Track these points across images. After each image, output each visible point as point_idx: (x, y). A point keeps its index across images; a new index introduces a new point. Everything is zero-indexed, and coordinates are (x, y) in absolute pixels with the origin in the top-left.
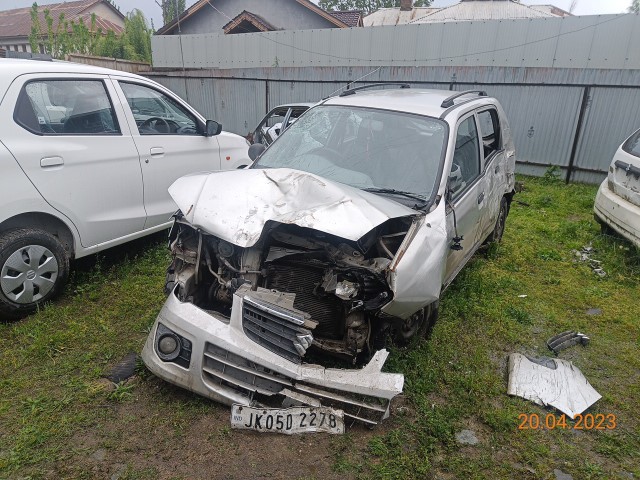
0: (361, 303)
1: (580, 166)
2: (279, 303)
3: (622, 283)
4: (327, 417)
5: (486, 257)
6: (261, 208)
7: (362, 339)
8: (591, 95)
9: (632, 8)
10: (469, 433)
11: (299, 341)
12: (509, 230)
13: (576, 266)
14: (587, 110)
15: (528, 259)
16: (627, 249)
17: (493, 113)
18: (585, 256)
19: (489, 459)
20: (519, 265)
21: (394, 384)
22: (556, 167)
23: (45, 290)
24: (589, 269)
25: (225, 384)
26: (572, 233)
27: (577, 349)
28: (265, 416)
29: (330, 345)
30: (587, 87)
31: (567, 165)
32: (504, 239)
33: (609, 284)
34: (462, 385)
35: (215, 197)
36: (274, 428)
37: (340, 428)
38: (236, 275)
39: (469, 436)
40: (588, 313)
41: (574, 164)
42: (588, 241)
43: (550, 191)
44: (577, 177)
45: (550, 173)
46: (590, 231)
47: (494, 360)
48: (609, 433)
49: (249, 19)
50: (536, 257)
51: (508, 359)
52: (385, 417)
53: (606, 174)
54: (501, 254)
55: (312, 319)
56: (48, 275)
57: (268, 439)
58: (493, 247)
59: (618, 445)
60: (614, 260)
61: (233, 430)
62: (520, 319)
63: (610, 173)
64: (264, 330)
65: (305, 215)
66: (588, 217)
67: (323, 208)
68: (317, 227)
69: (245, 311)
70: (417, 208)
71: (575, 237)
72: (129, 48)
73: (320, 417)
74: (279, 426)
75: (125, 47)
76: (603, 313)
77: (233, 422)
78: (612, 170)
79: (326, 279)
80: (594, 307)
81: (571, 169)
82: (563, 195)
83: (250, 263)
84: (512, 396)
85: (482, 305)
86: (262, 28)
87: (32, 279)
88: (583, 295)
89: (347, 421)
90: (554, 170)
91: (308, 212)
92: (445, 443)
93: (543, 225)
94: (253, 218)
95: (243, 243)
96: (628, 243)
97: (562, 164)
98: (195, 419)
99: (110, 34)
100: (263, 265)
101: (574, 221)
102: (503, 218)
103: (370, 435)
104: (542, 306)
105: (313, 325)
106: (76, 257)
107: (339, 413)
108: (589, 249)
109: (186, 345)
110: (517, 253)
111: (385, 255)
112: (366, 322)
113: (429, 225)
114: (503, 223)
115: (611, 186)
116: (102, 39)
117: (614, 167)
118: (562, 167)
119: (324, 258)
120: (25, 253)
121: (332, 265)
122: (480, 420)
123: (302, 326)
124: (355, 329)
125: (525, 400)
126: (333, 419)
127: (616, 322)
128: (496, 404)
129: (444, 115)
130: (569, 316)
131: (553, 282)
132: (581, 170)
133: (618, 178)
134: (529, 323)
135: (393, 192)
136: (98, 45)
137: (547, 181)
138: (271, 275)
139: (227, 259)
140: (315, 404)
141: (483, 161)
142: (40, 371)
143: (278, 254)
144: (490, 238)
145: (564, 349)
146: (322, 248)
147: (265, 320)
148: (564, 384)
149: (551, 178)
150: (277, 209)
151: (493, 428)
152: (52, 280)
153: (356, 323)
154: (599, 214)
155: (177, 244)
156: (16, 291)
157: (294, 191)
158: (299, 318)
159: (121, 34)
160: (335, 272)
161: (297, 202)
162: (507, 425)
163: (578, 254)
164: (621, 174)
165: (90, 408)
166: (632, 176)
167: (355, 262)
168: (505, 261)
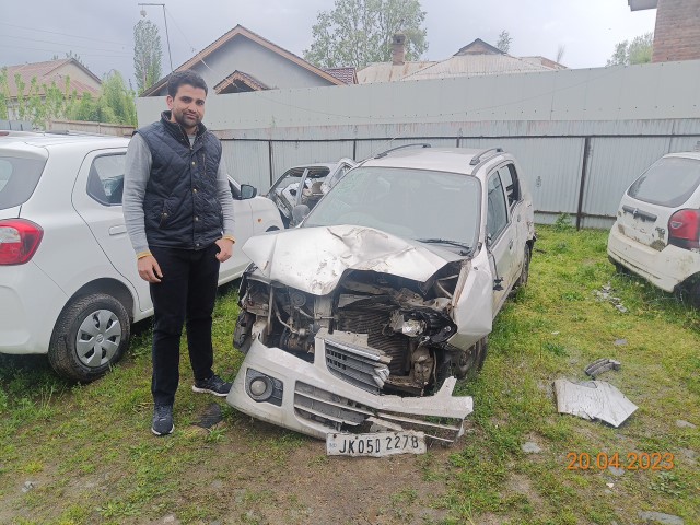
0: (428, 338)
1: (588, 213)
2: (355, 342)
3: (642, 316)
4: (410, 439)
5: (515, 301)
6: (329, 260)
7: (427, 371)
8: (592, 144)
9: (616, 56)
10: (533, 445)
11: (377, 375)
12: (533, 275)
13: (598, 304)
14: (589, 159)
15: (554, 301)
16: (642, 286)
17: (511, 167)
18: (606, 295)
19: (553, 462)
20: (547, 307)
21: (464, 406)
22: (566, 214)
23: (110, 354)
24: (611, 306)
25: (313, 418)
26: (590, 274)
27: (611, 374)
28: (357, 441)
29: (398, 380)
30: (587, 138)
31: (576, 212)
32: (529, 284)
33: (630, 318)
34: (518, 408)
35: (287, 253)
36: (365, 451)
37: (422, 448)
38: (312, 321)
39: (531, 446)
40: (615, 344)
41: (583, 211)
42: (606, 281)
43: (563, 237)
44: (587, 223)
45: (561, 221)
46: (606, 272)
47: (540, 387)
48: (648, 435)
49: (242, 79)
50: (561, 298)
51: (553, 385)
52: (460, 435)
53: (615, 218)
54: (529, 298)
55: (387, 354)
56: (113, 339)
57: (360, 462)
58: (521, 292)
59: (657, 443)
60: (632, 297)
61: (328, 457)
62: (557, 352)
63: (618, 217)
64: (344, 367)
65: (379, 262)
66: (602, 259)
67: (393, 256)
68: (391, 271)
69: (328, 352)
70: (463, 254)
71: (593, 278)
72: (109, 111)
73: (403, 440)
74: (370, 449)
75: (103, 110)
76: (628, 342)
77: (329, 449)
78: (620, 214)
79: (393, 319)
80: (621, 338)
81: (580, 216)
82: (576, 240)
83: (323, 311)
84: (562, 414)
85: (521, 343)
86: (255, 87)
87: (101, 343)
88: (610, 329)
89: (428, 442)
90: (564, 217)
91: (381, 260)
92: (513, 452)
93: (563, 270)
94: (324, 270)
95: (318, 292)
96: (643, 280)
97: (571, 212)
98: (291, 452)
99: (87, 97)
100: (335, 311)
101: (589, 264)
102: (527, 264)
103: (448, 453)
104: (574, 340)
105: (388, 360)
106: (135, 321)
107: (421, 435)
108: (608, 288)
109: (278, 385)
110: (543, 296)
111: (443, 295)
112: (432, 355)
113: (476, 268)
114: (527, 268)
115: (622, 229)
116: (77, 102)
117: (622, 211)
118: (572, 214)
119: (389, 302)
120: (96, 317)
121: (398, 307)
122: (539, 433)
123: (378, 362)
124: (421, 363)
125: (574, 416)
126: (415, 440)
127: (641, 349)
128: (550, 422)
129: (475, 172)
130: (599, 347)
131: (581, 319)
132: (590, 216)
133: (626, 220)
134: (566, 355)
135: (440, 241)
136: (73, 109)
137: (559, 228)
138: (342, 320)
139: (302, 308)
140: (398, 428)
141: (509, 209)
142: (132, 424)
143: (347, 300)
144: (517, 283)
145: (599, 374)
146: (387, 294)
147: (345, 358)
148: (606, 399)
149: (563, 225)
150: (345, 260)
151: (551, 439)
152: (117, 344)
153: (422, 358)
154: (613, 256)
155: (247, 299)
156: (88, 355)
157: (358, 244)
158: (375, 354)
159: (98, 96)
160: (401, 313)
161: (362, 254)
162: (563, 435)
163: (599, 293)
164: (629, 217)
165: (192, 450)
166: (639, 219)
167: (417, 303)
168: (534, 303)
